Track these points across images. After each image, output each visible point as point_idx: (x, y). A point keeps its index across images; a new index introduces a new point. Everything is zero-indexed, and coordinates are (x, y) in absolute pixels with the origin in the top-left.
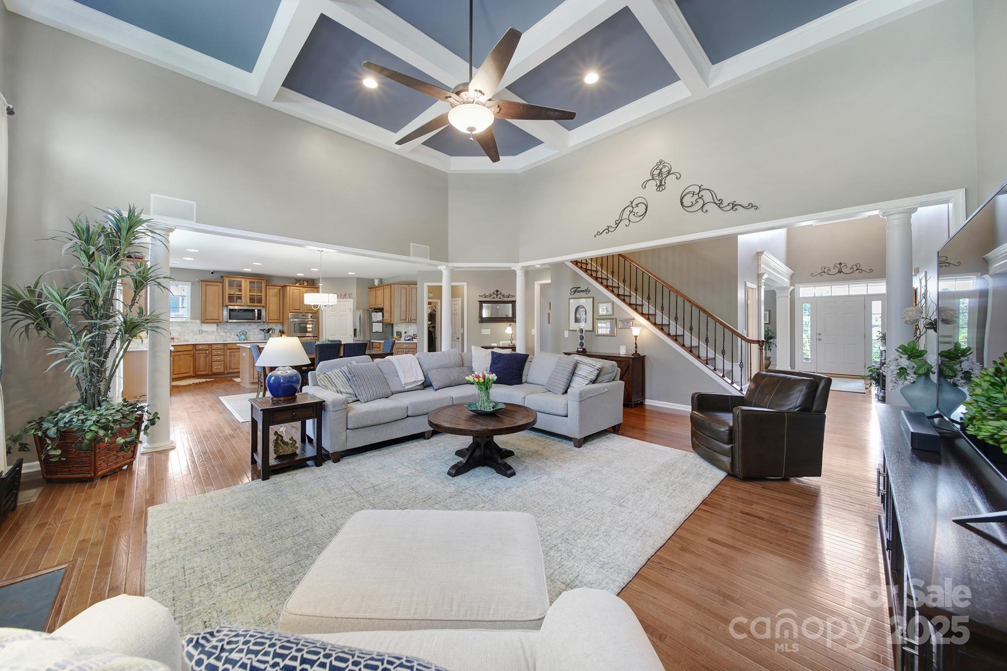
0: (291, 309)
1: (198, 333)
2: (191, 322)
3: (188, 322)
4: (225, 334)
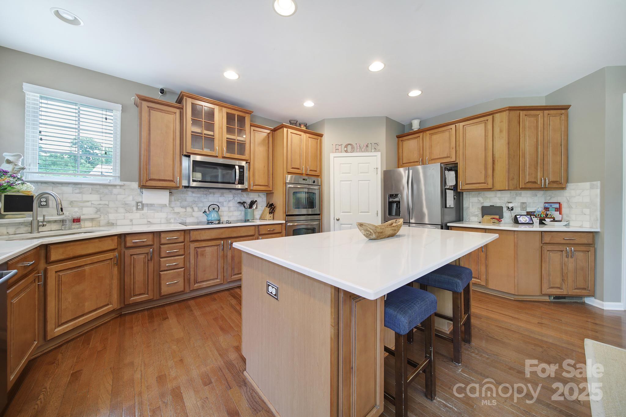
0: (289, 167)
1: (135, 208)
2: (121, 186)
3: (115, 186)
4: (184, 210)
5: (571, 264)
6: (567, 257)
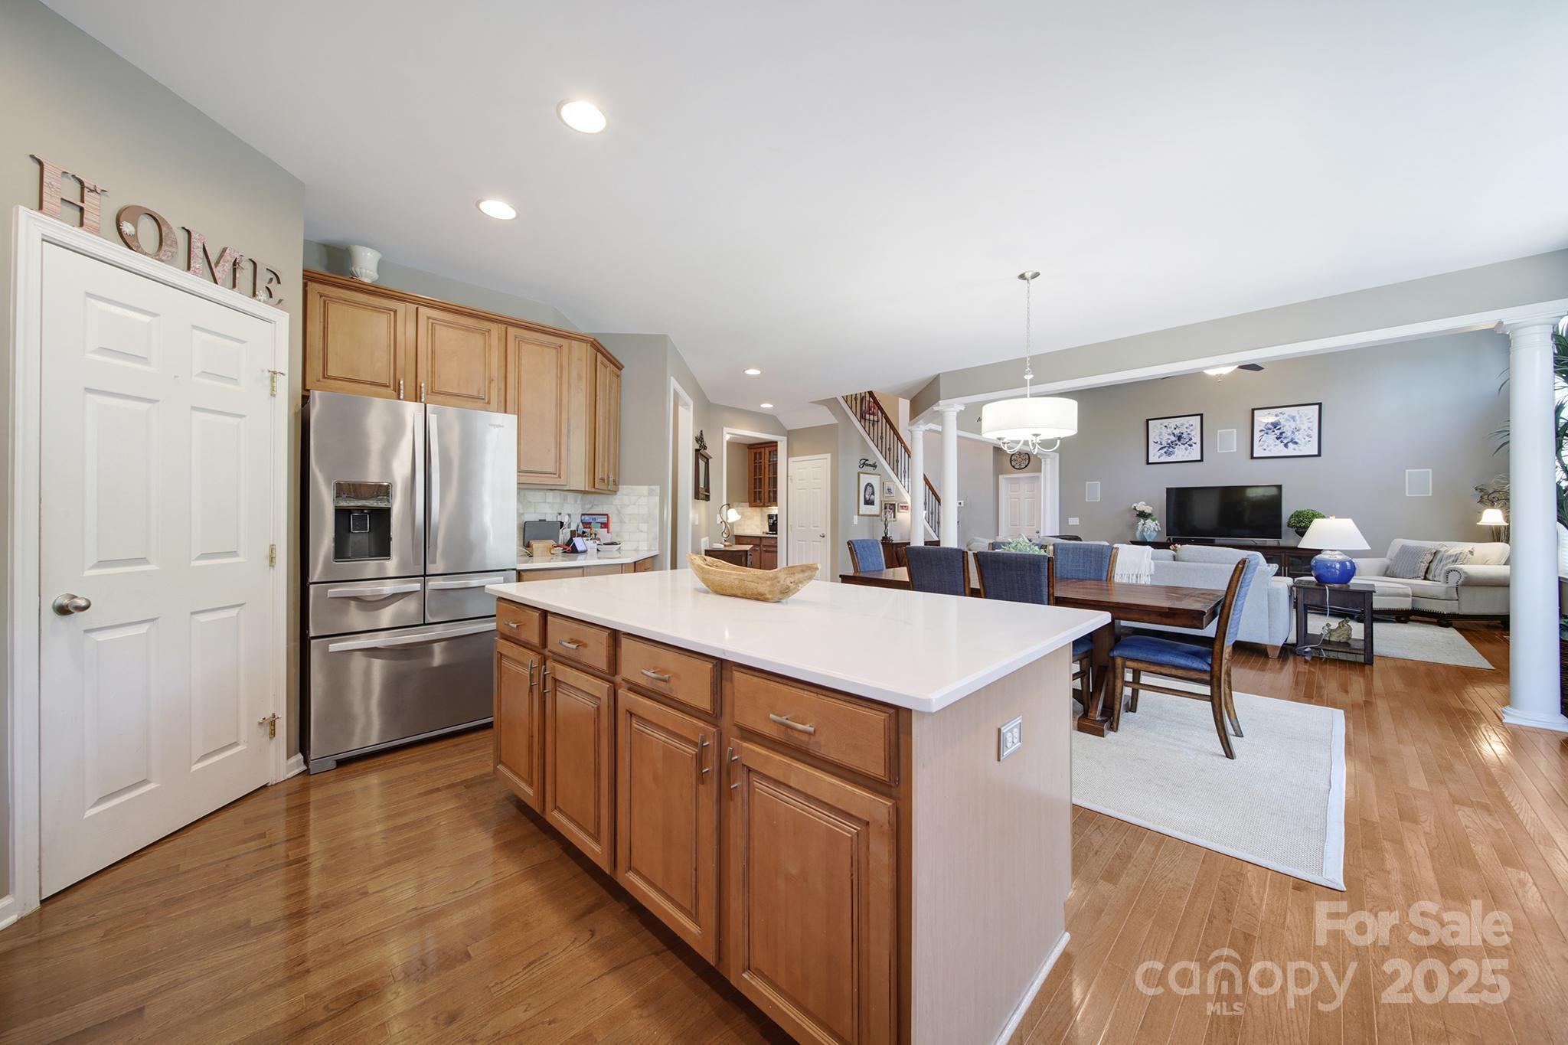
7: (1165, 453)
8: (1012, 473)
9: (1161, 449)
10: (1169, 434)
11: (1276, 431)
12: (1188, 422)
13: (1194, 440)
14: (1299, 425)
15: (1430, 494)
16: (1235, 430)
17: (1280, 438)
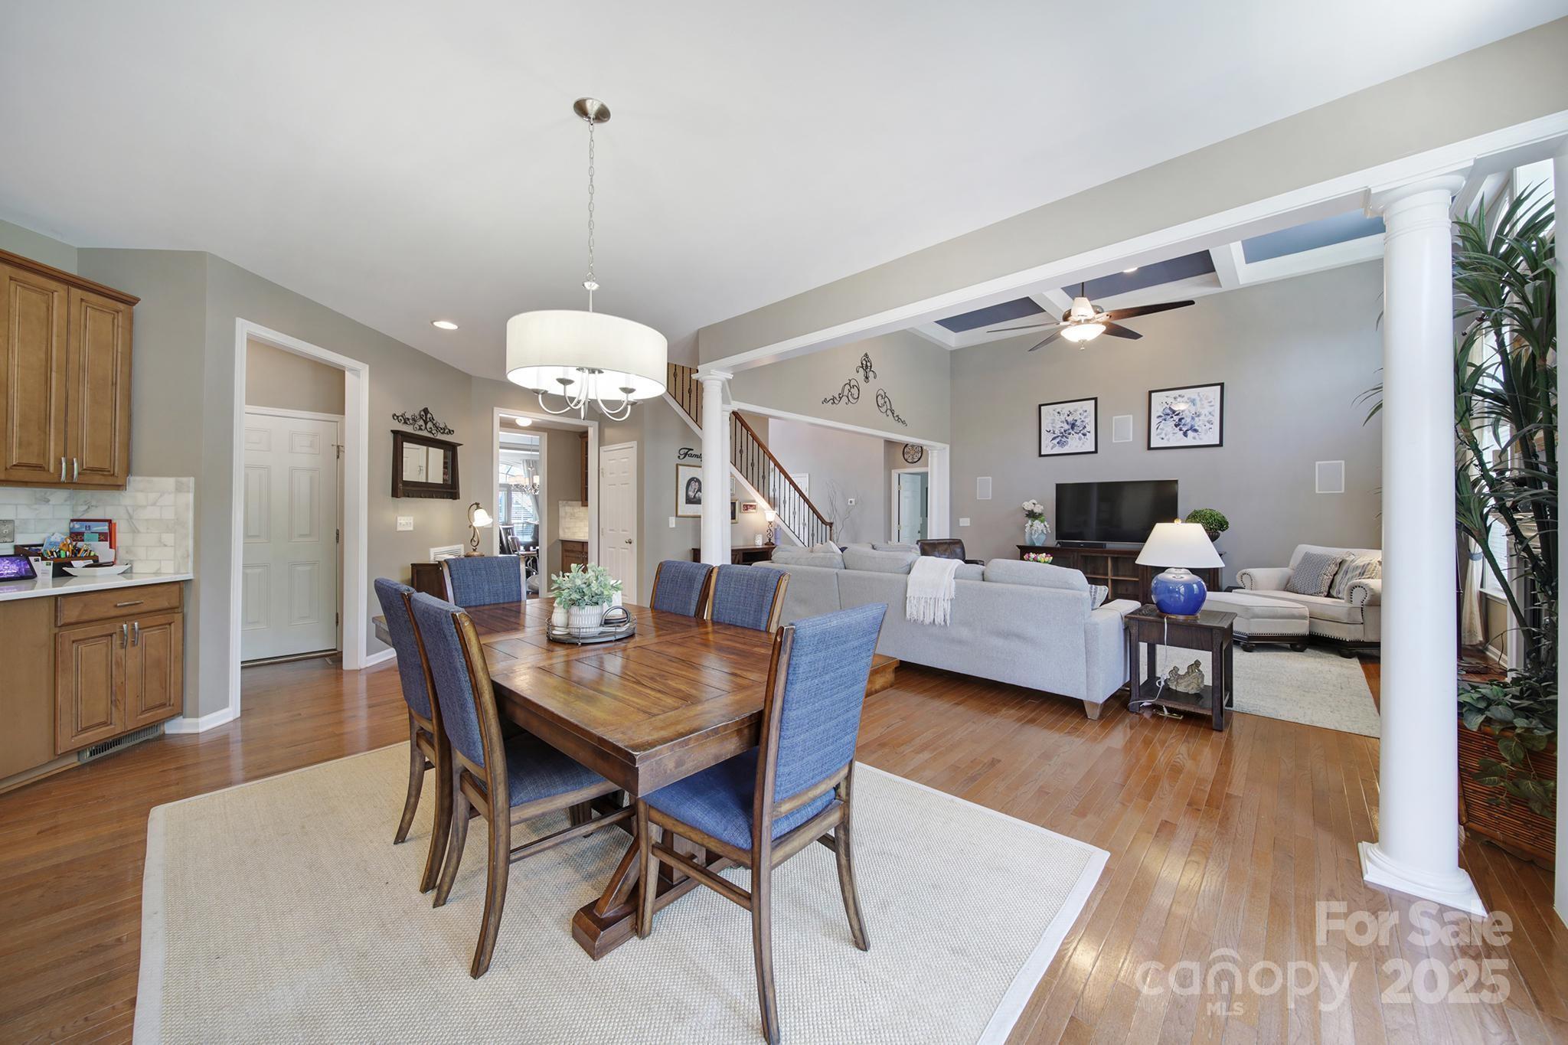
5: (132, 659)
6: (123, 646)
7: (1058, 443)
8: (905, 467)
9: (1054, 439)
10: (1062, 422)
11: (1175, 417)
12: (1082, 408)
13: (1088, 429)
14: (1199, 410)
15: (1343, 491)
16: (1131, 416)
17: (1179, 425)
